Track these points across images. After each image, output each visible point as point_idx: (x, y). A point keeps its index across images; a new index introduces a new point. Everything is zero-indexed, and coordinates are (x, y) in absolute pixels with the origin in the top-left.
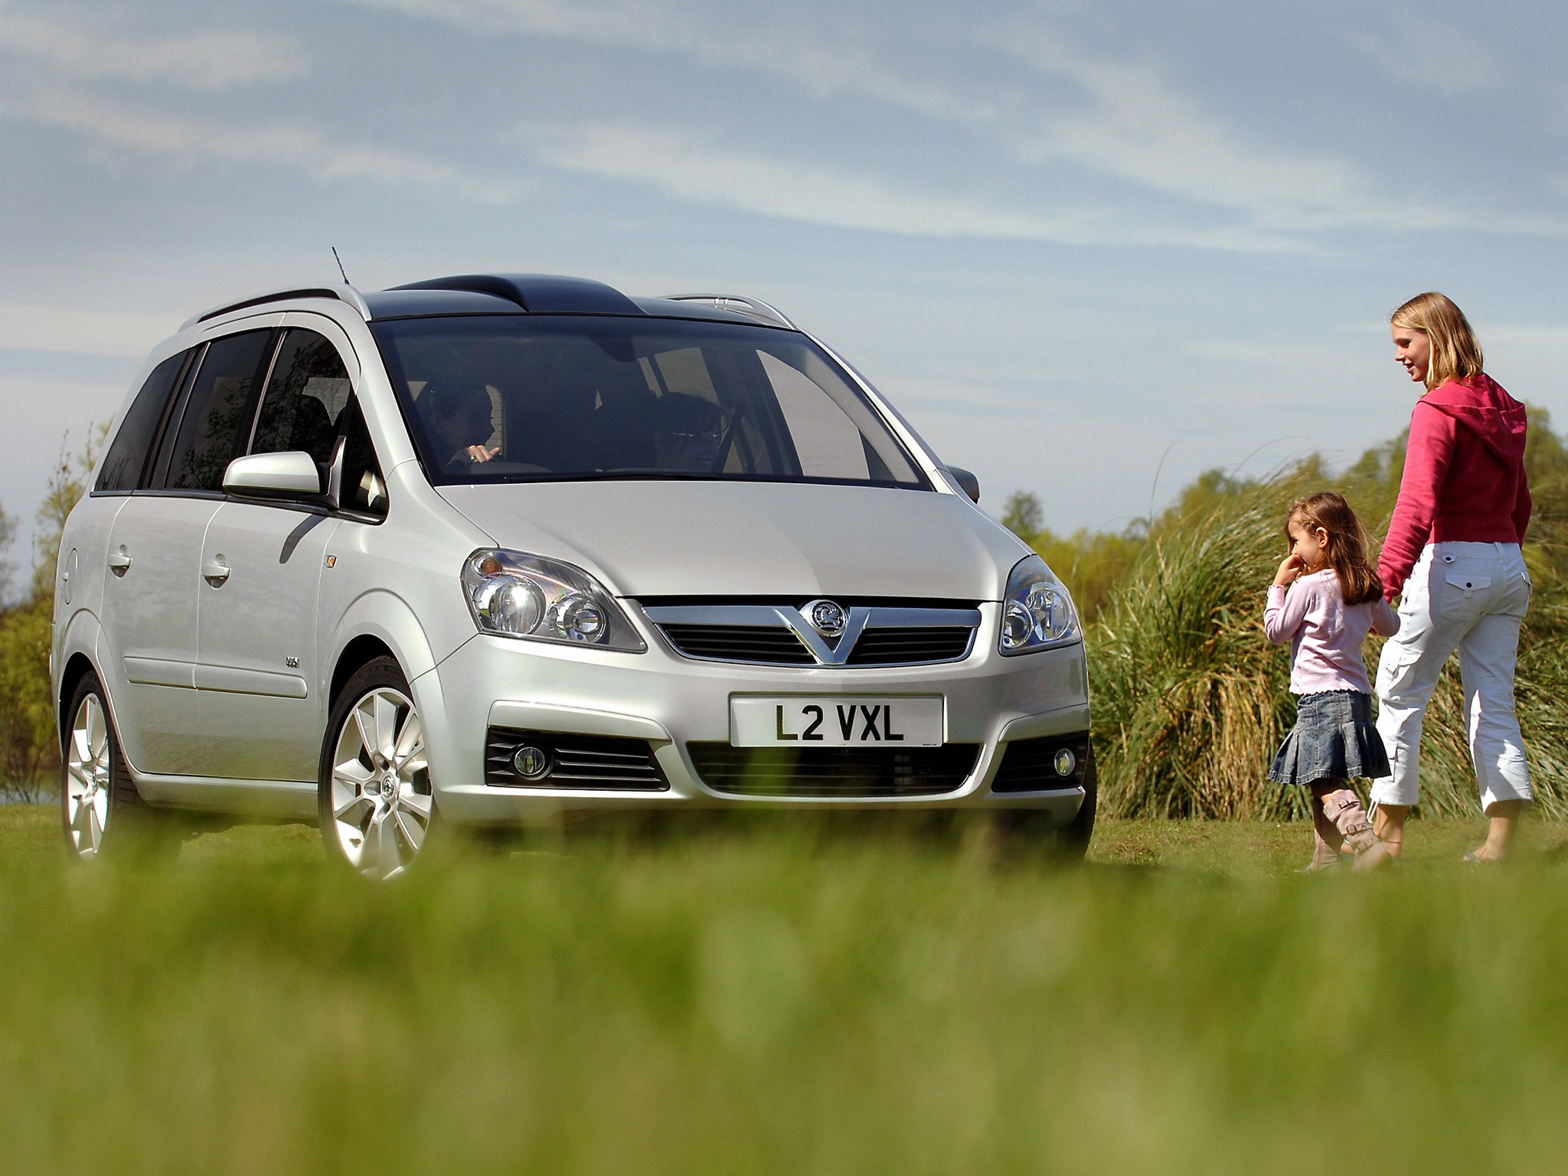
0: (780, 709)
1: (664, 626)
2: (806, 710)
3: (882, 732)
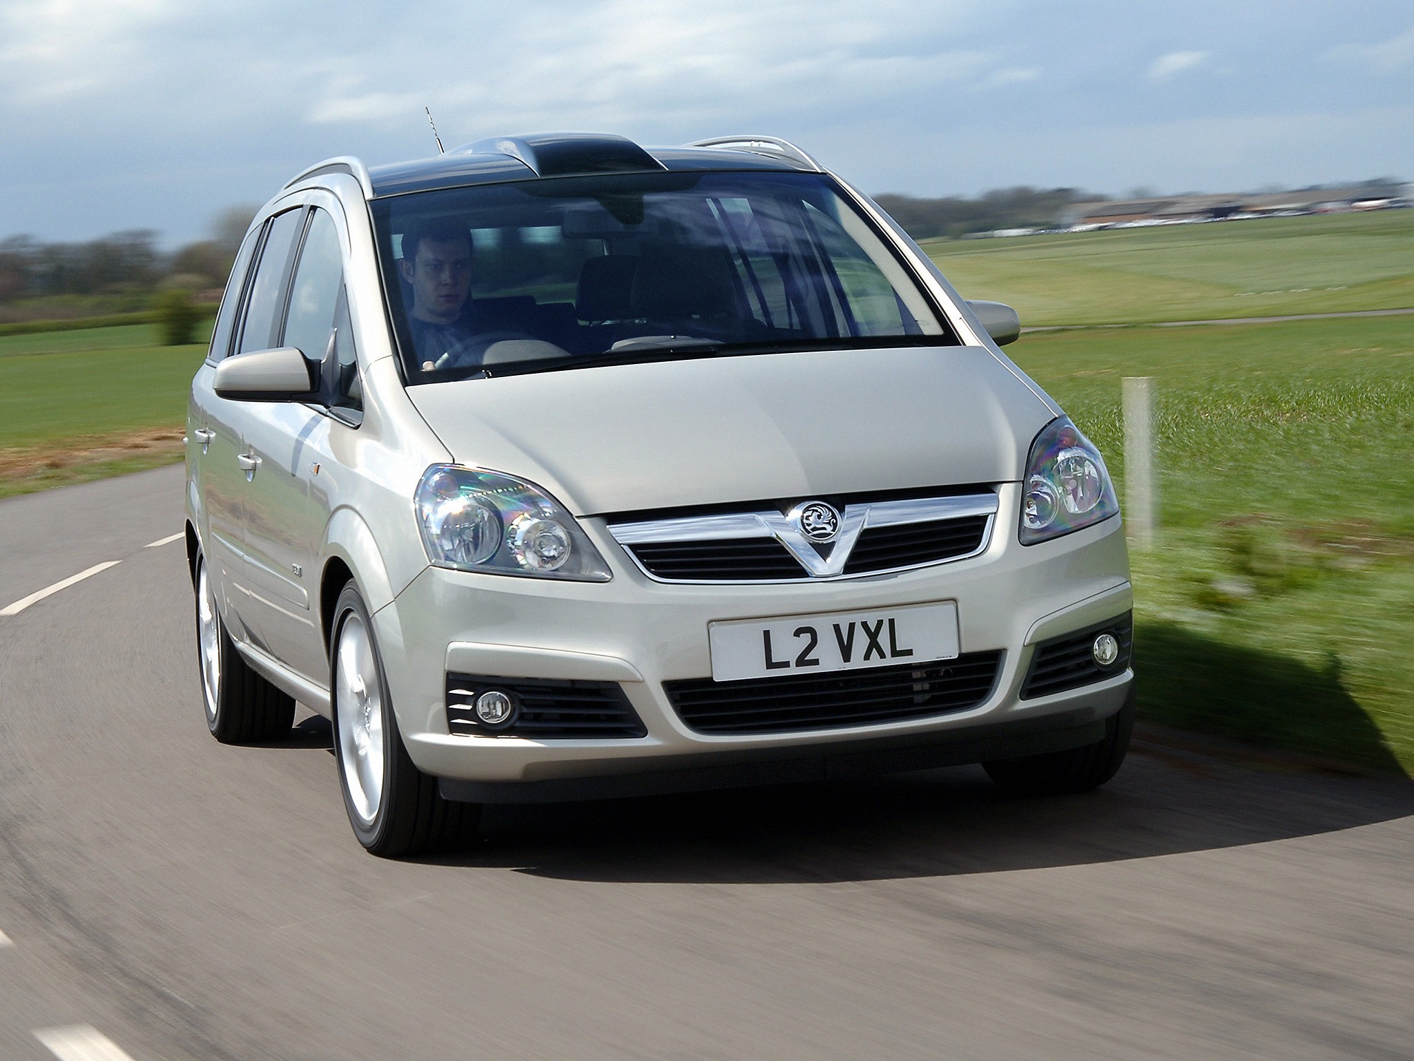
0: (767, 634)
1: (634, 547)
2: (798, 633)
3: (888, 653)
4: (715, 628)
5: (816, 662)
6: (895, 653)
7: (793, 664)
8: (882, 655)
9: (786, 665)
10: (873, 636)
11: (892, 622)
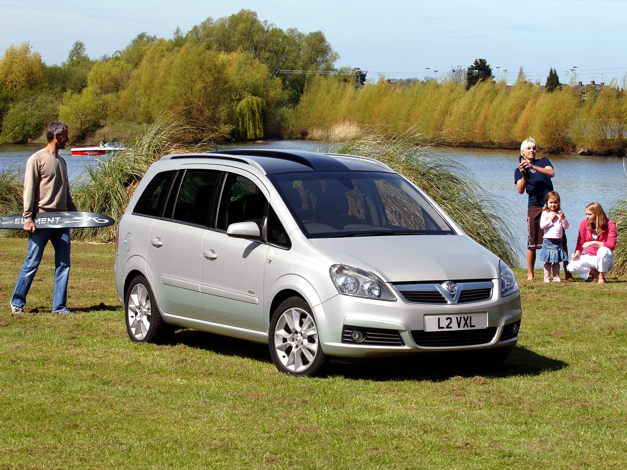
0: (439, 319)
1: (401, 292)
2: (447, 319)
3: (469, 326)
4: (426, 317)
5: (451, 327)
6: (471, 326)
7: (445, 328)
8: (468, 327)
9: (443, 328)
10: (466, 321)
11: (471, 317)
